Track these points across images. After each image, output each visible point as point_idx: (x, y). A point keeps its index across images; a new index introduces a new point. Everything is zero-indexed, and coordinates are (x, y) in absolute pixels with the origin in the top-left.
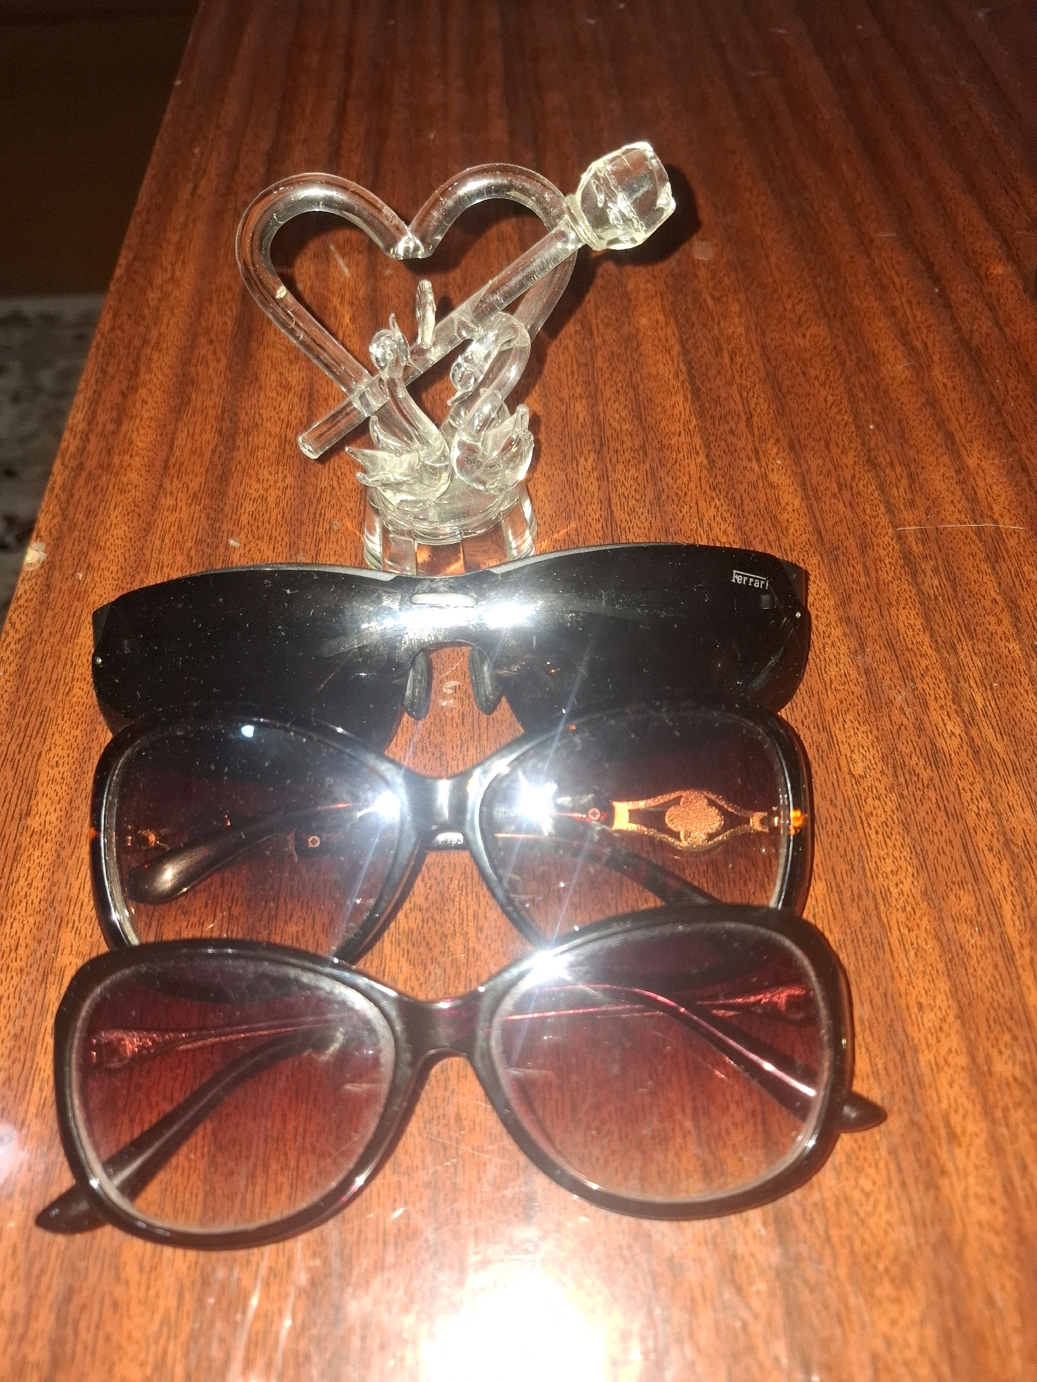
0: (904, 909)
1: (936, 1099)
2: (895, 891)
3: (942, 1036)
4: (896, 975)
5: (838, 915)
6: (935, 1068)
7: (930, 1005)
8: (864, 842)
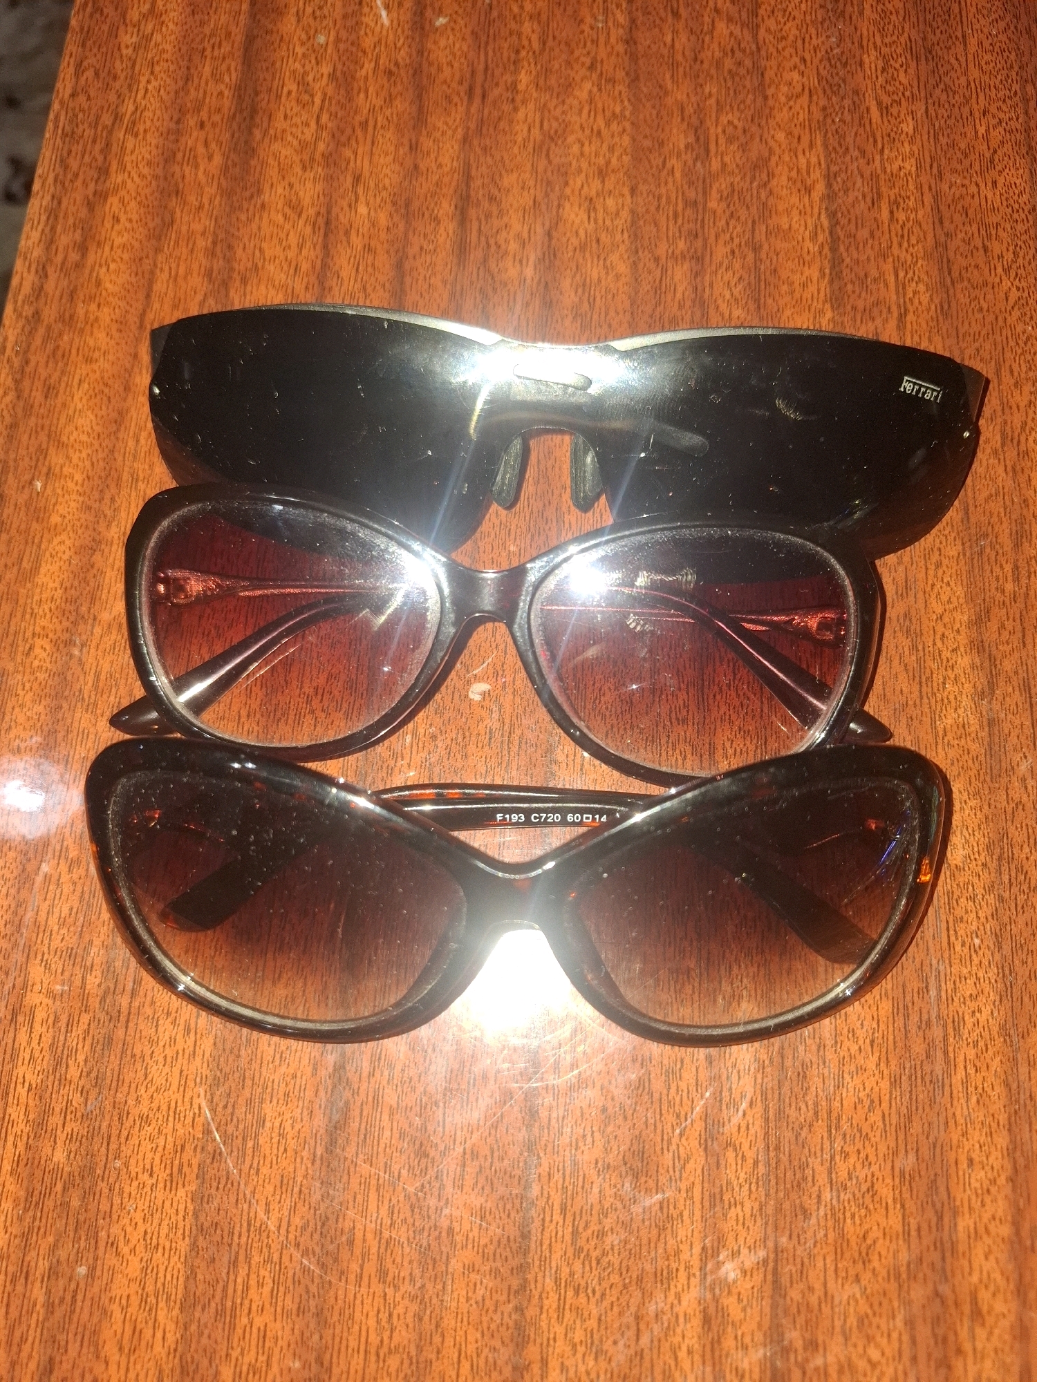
0: (976, 1044)
1: (967, 1270)
2: (970, 1021)
3: (988, 1199)
4: (951, 1123)
5: (899, 1044)
6: (973, 1235)
7: (981, 1162)
8: (946, 955)
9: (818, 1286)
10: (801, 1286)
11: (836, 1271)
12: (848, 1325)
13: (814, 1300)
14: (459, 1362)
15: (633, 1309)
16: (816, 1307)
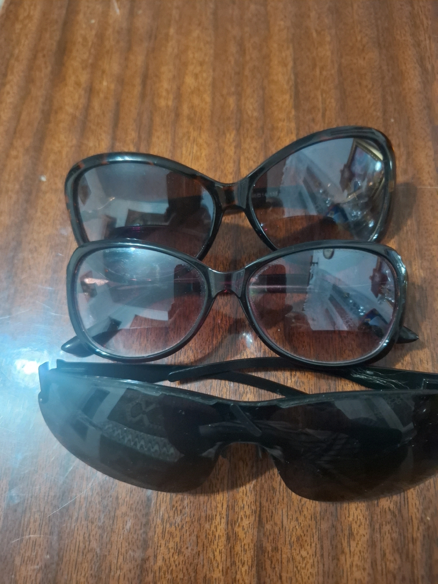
9: (279, 523)
10: (272, 523)
11: (287, 516)
12: (292, 540)
13: (277, 529)
14: (118, 556)
15: (195, 533)
16: (278, 532)
